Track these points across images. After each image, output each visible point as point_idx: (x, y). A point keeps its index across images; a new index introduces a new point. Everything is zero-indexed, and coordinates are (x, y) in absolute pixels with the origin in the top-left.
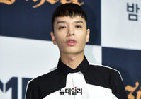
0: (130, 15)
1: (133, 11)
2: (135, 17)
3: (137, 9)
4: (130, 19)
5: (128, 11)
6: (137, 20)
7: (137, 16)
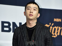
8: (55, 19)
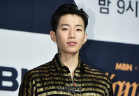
0: (101, 8)
1: (104, 5)
2: (106, 11)
3: (109, 2)
4: (101, 12)
5: (100, 4)
6: (108, 13)
7: (108, 9)
8: (117, 64)
